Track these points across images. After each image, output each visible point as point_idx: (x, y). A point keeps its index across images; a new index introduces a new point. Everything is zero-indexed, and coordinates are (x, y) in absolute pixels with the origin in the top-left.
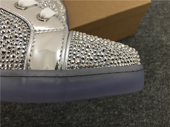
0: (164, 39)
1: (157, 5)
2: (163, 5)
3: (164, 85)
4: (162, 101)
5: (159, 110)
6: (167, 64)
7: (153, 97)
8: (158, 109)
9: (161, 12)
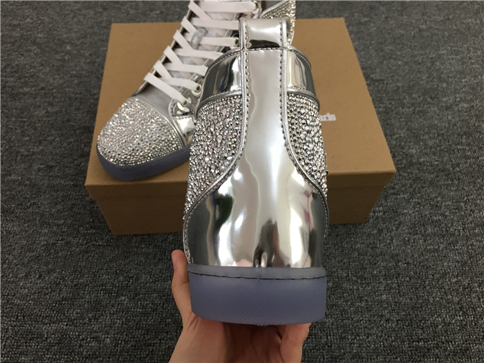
0: (414, 151)
1: (398, 88)
2: (409, 87)
3: (417, 234)
4: (414, 262)
5: (410, 279)
6: (422, 197)
7: (397, 255)
8: (407, 276)
9: (405, 101)
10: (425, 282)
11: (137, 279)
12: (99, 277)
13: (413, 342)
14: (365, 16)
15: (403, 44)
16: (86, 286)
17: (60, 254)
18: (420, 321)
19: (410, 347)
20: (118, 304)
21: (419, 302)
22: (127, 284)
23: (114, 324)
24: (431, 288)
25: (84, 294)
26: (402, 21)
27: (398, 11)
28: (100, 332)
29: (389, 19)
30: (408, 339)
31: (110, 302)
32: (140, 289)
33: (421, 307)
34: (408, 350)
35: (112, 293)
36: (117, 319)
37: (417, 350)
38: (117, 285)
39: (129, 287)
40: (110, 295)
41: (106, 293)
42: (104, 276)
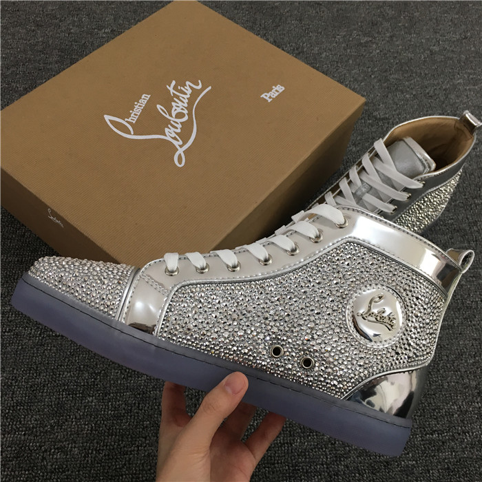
10: (438, 364)
11: (106, 375)
12: (60, 374)
13: (426, 435)
14: (365, 35)
15: (412, 71)
16: (44, 386)
17: (9, 349)
18: (434, 410)
19: (422, 440)
20: (85, 406)
21: (433, 388)
22: (94, 382)
23: (82, 431)
24: (445, 371)
25: (42, 396)
26: (410, 41)
27: (405, 28)
28: (66, 441)
29: (395, 39)
30: (421, 431)
31: (75, 404)
32: (110, 387)
33: (434, 395)
34: (421, 445)
35: (76, 394)
36: (85, 425)
37: (430, 444)
38: (82, 384)
39: (97, 385)
40: (74, 396)
41: (69, 394)
42: (66, 373)
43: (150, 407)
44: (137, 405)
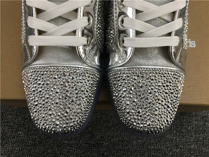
12: (6, 116)
20: (17, 136)
22: (23, 123)
23: (14, 150)
28: (5, 155)
31: (12, 134)
35: (13, 129)
36: (16, 147)
38: (17, 123)
39: (25, 125)
40: (12, 129)
41: (10, 128)
42: (9, 116)
43: (52, 142)
44: (45, 139)
